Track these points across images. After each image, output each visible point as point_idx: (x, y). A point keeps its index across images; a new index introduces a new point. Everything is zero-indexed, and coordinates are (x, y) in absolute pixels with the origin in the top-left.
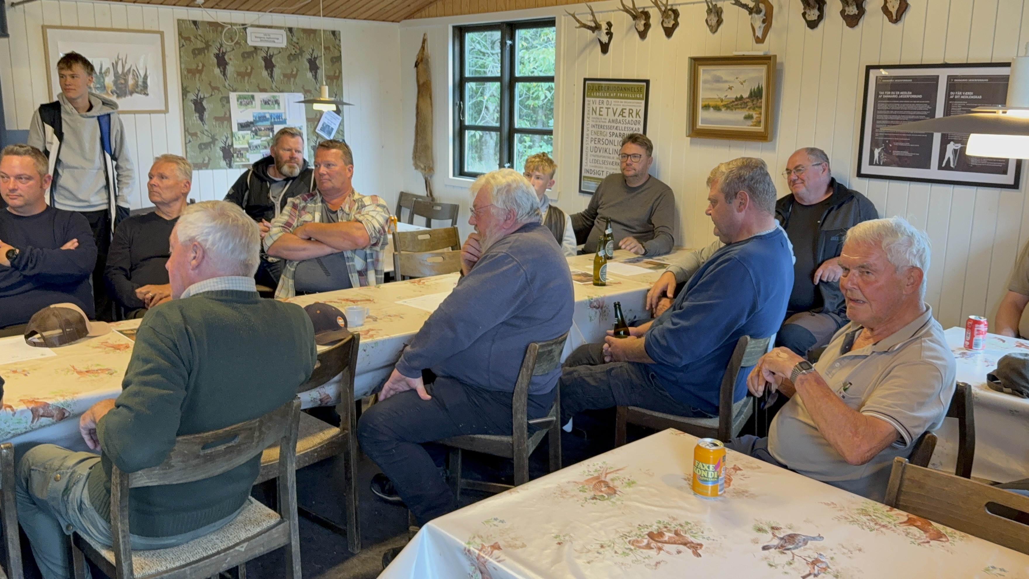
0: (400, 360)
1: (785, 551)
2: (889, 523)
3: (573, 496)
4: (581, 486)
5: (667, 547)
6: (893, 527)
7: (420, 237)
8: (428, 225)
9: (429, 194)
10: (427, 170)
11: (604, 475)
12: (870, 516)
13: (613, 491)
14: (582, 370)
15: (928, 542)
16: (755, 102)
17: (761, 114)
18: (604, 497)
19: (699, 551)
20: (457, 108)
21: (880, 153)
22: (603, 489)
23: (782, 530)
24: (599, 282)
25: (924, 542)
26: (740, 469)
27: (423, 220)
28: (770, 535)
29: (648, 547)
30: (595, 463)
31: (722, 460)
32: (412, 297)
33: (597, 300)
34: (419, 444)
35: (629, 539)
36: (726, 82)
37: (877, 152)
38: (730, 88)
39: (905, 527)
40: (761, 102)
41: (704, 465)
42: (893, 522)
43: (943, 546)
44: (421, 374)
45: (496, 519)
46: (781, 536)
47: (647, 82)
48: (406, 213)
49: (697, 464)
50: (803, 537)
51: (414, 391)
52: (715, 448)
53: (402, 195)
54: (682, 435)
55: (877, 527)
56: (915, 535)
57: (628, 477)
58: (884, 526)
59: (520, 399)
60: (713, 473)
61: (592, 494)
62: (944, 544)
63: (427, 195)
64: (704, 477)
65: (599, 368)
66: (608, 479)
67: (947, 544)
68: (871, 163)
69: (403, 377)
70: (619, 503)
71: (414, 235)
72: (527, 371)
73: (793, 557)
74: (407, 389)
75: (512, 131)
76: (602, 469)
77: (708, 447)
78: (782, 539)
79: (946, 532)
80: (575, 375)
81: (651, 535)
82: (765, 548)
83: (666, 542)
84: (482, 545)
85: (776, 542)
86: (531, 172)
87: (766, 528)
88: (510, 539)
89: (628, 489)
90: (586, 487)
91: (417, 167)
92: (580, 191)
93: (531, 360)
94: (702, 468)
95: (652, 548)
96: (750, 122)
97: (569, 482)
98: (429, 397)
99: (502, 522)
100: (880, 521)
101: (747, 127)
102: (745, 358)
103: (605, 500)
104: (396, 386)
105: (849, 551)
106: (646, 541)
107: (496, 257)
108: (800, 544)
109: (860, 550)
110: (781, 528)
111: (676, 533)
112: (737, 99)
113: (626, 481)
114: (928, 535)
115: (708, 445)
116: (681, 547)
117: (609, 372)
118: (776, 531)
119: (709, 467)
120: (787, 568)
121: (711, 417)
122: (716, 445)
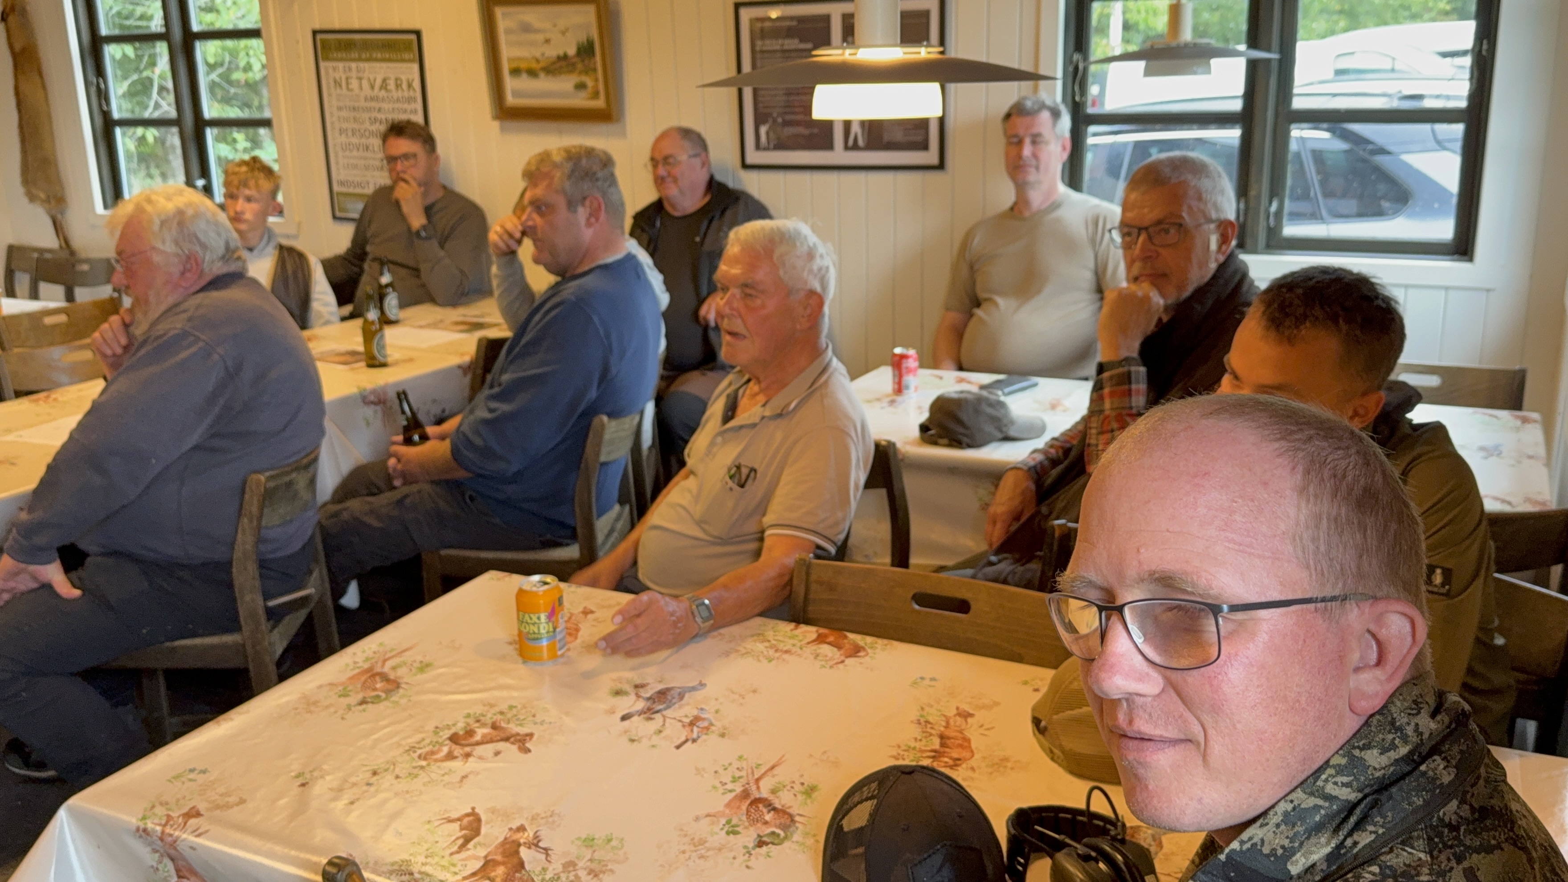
0: (11, 537)
1: (653, 716)
2: (794, 645)
3: (327, 707)
4: (341, 688)
5: (479, 750)
6: (799, 650)
7: (48, 320)
8: (70, 297)
9: (63, 245)
10: (53, 203)
11: (380, 664)
12: (769, 641)
13: (394, 686)
14: (355, 505)
15: (843, 662)
16: (586, 62)
17: (596, 80)
18: (378, 697)
19: (528, 745)
20: (93, 90)
21: (767, 133)
22: (378, 686)
23: (649, 687)
24: (374, 362)
25: (837, 663)
26: (592, 612)
27: (59, 290)
28: (633, 697)
29: (450, 756)
30: (366, 648)
31: (557, 604)
32: (32, 426)
33: (374, 392)
34: (72, 674)
35: (419, 752)
36: (537, 31)
37: (763, 130)
38: (547, 41)
39: (813, 647)
40: (595, 63)
41: (532, 616)
42: (799, 644)
43: (861, 663)
44: (57, 555)
45: (192, 771)
46: (648, 695)
47: (418, 33)
48: (23, 281)
49: (521, 617)
50: (679, 690)
51: (47, 587)
52: (546, 587)
53: (12, 251)
54: (507, 579)
55: (777, 655)
56: (826, 656)
57: (419, 658)
58: (787, 652)
59: (245, 569)
60: (546, 626)
61: (360, 696)
62: (862, 660)
63: (61, 247)
64: (534, 633)
65: (384, 499)
66: (386, 669)
67: (867, 659)
68: (758, 147)
69: (23, 566)
70: (404, 701)
71: (34, 318)
72: (251, 521)
73: (664, 721)
74: (35, 585)
75: (201, 124)
76: (377, 656)
77: (534, 589)
78: (649, 699)
79: (866, 644)
80: (345, 516)
81: (454, 739)
82: (624, 718)
83: (478, 744)
84: (168, 816)
85: (641, 705)
86: (235, 191)
87: (627, 687)
88: (217, 797)
89: (420, 677)
90: (350, 688)
91: (32, 198)
92: (335, 217)
93: (255, 502)
94: (529, 621)
95: (456, 757)
96: (583, 94)
97: (320, 687)
98: (77, 593)
99: (204, 772)
100: (781, 646)
101: (580, 101)
102: (604, 450)
103: (381, 701)
104: (11, 584)
105: (740, 695)
106: (445, 750)
107: (165, 338)
108: (674, 701)
109: (754, 691)
110: (648, 684)
111: (494, 727)
112: (559, 58)
113: (417, 665)
114: (842, 652)
115: (535, 586)
116: (502, 746)
117: (400, 502)
118: (641, 690)
119: (539, 618)
120: (656, 740)
121: (567, 545)
122: (546, 583)
